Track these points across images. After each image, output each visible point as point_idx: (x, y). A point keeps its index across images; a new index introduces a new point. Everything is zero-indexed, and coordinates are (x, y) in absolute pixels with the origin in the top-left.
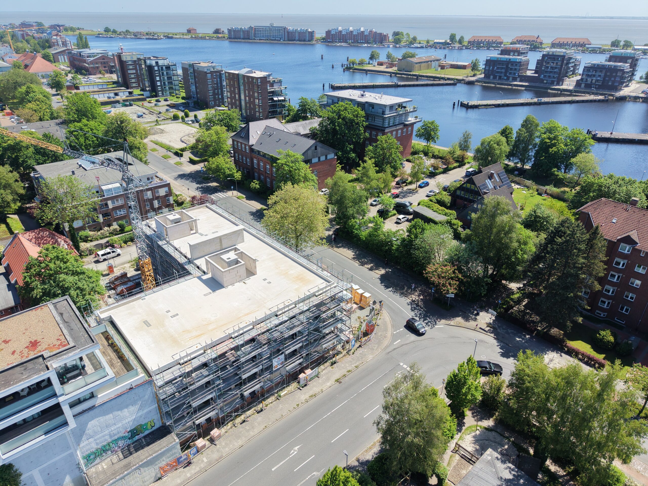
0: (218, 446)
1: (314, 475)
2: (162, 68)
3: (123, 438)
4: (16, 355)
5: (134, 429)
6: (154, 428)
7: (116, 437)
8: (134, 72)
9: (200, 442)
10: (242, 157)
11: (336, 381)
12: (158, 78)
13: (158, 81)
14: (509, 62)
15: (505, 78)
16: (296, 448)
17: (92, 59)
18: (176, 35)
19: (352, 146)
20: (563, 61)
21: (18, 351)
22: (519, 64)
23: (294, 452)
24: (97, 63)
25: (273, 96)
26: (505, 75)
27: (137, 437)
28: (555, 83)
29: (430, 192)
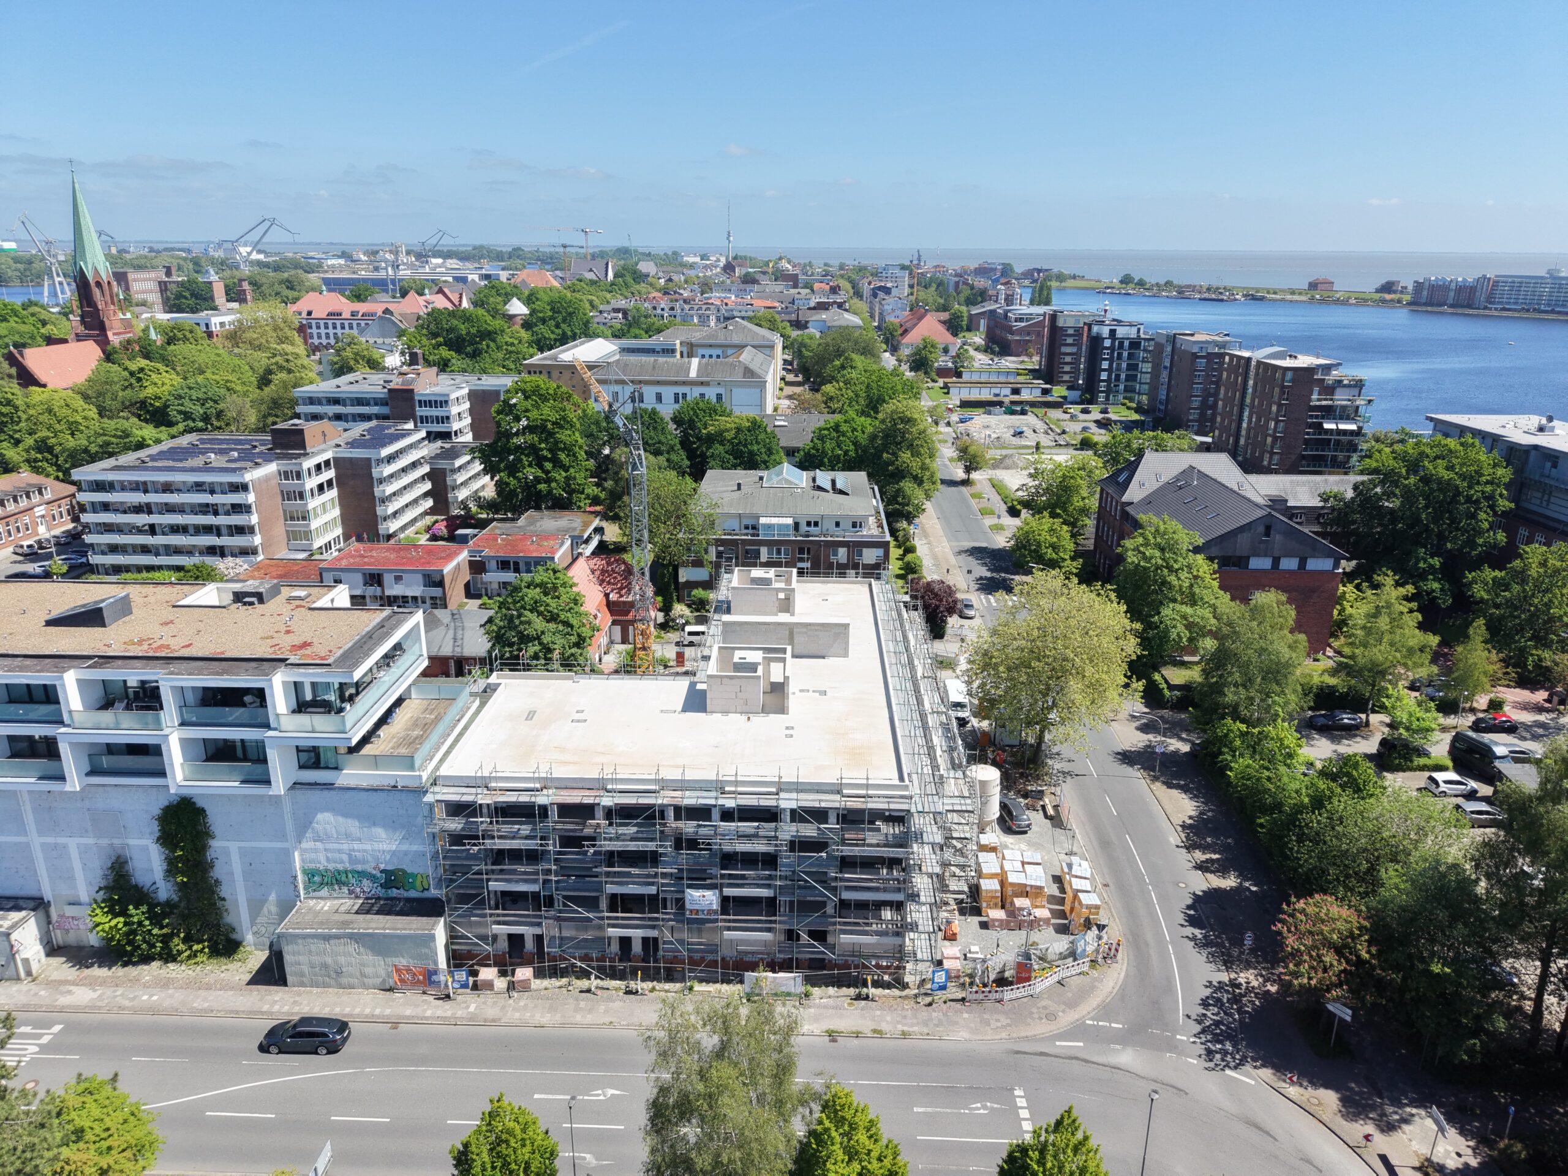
1: (585, 1158)
2: (1121, 344)
5: (391, 872)
6: (423, 894)
8: (1074, 350)
9: (488, 973)
11: (827, 1031)
12: (1105, 365)
13: (1105, 370)
16: (611, 1092)
17: (1023, 324)
23: (599, 1095)
24: (1029, 334)
25: (1323, 417)
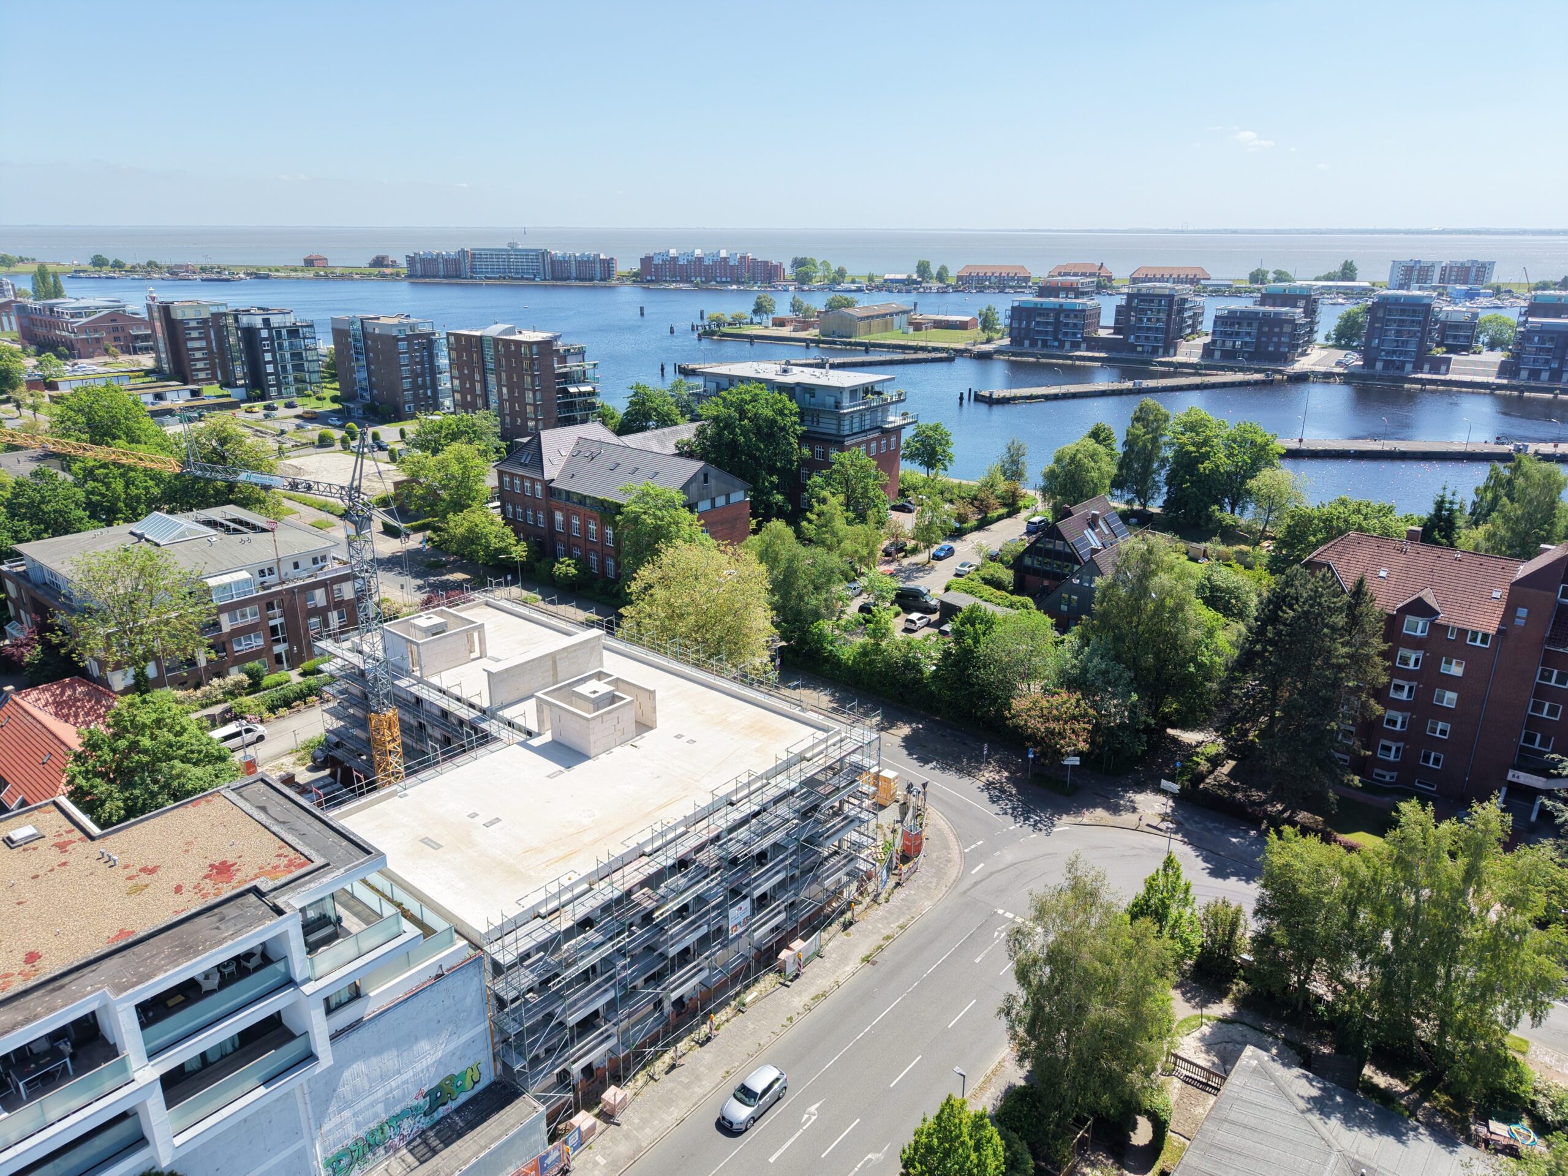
0: (624, 1127)
1: (870, 1160)
2: (279, 333)
3: (411, 1112)
4: (187, 895)
5: (439, 1088)
6: (479, 1087)
7: (398, 1110)
8: (203, 344)
9: (584, 1120)
10: (525, 511)
11: (863, 960)
12: (268, 357)
13: (269, 363)
14: (1060, 310)
15: (1056, 344)
16: (813, 1109)
17: (84, 320)
18: (277, 271)
19: (775, 479)
20: (1170, 306)
21: (188, 886)
22: (1081, 313)
23: (809, 1119)
24: (96, 331)
25: (566, 383)
26: (1056, 339)
27: (442, 1111)
28: (1161, 351)
29: (962, 565)
